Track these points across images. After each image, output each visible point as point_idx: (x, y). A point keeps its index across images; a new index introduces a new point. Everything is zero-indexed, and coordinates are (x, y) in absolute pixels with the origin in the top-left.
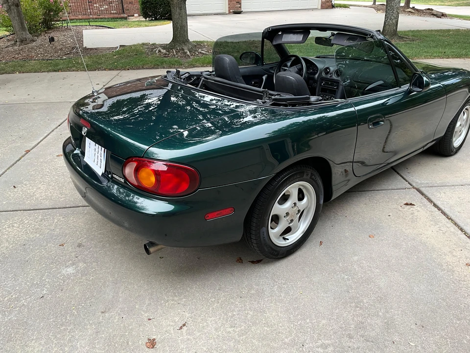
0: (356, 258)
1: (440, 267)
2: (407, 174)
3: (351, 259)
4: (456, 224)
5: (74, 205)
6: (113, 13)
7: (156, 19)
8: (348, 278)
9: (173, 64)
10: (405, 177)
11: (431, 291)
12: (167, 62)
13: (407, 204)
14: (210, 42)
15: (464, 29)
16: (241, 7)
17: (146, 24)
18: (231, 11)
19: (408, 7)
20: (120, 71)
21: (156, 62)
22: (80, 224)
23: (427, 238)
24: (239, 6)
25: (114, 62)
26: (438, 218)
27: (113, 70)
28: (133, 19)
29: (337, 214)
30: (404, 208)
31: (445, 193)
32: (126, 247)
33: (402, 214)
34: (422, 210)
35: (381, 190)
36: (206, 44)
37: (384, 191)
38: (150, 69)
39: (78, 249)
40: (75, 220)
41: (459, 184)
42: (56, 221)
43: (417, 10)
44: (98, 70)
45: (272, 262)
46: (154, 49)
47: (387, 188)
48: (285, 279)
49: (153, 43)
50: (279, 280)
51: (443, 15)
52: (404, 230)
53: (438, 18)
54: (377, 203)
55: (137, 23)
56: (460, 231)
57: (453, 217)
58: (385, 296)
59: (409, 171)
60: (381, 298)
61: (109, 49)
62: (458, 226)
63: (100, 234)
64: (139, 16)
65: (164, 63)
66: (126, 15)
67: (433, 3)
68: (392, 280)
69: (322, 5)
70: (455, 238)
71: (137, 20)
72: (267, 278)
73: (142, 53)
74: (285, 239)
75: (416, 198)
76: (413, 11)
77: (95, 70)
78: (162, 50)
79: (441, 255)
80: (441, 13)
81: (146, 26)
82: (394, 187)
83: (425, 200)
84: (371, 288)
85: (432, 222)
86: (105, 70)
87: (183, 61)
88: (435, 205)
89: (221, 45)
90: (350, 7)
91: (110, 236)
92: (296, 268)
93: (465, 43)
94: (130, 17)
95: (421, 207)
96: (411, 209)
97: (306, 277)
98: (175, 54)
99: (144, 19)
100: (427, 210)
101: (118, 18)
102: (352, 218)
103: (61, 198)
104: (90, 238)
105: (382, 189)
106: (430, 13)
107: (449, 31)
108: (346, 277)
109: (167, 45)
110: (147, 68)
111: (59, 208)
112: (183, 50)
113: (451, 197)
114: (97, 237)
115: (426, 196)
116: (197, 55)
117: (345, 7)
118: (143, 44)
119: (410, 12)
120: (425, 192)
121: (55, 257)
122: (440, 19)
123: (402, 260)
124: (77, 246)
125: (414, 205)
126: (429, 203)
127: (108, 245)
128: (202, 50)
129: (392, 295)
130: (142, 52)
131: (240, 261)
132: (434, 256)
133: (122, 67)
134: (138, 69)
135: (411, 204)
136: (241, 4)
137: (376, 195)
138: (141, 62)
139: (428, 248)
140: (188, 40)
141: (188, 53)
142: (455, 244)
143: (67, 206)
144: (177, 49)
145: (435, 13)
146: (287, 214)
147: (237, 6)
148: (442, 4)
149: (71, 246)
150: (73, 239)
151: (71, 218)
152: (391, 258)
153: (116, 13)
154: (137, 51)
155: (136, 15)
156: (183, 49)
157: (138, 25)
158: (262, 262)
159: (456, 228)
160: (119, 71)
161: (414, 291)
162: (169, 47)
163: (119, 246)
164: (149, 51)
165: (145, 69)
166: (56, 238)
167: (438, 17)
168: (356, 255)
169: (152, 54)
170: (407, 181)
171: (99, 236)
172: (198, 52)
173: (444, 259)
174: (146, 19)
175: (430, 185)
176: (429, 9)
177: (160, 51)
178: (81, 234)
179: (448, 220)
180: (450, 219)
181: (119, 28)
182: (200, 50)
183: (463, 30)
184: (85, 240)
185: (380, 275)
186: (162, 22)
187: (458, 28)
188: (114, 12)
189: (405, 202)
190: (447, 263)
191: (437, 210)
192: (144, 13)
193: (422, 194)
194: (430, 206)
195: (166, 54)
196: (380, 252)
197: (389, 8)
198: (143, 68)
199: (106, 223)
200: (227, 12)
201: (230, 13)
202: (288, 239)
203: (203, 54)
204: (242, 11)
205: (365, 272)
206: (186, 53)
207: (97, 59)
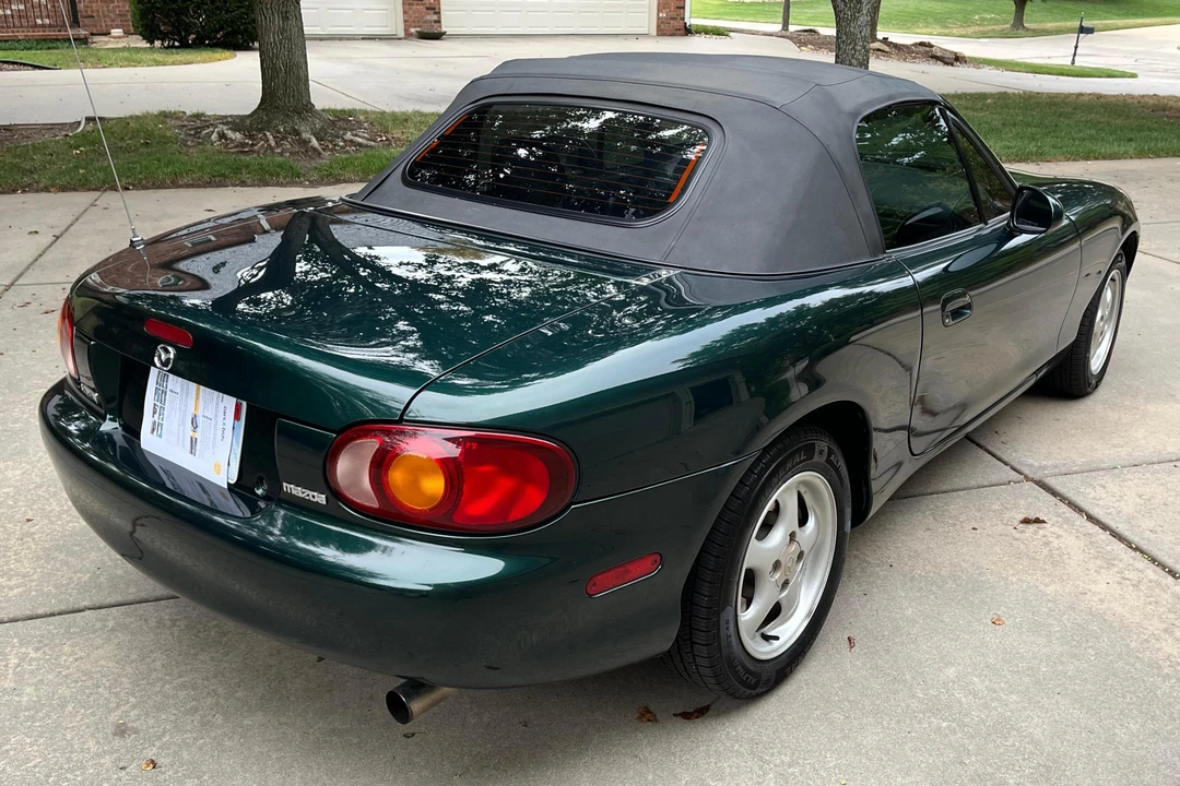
0: (951, 672)
1: (1155, 671)
2: (1001, 445)
3: (942, 675)
4: (1153, 560)
5: (63, 608)
6: (43, 26)
7: (185, 45)
8: (949, 727)
9: (271, 175)
10: (998, 453)
11: (1156, 733)
12: (251, 167)
13: (1026, 521)
14: (374, 112)
15: (1016, 92)
16: (440, 22)
17: (157, 56)
18: (413, 30)
19: (874, 39)
20: (98, 193)
21: (217, 168)
22: (103, 663)
23: (1102, 601)
24: (435, 17)
25: (76, 167)
26: (1109, 548)
27: (75, 190)
28: (106, 43)
29: (865, 561)
30: (1023, 532)
31: (1104, 487)
32: (283, 719)
33: (1023, 547)
34: (1065, 535)
35: (954, 491)
36: (362, 118)
37: (961, 493)
38: (199, 186)
39: (117, 742)
40: (80, 654)
41: (1127, 464)
42: (16, 661)
43: (896, 46)
44: (24, 192)
45: (738, 708)
46: (203, 128)
47: (966, 485)
48: (788, 752)
49: (195, 111)
50: (772, 755)
51: (958, 59)
52: (1042, 587)
53: (946, 67)
54: (955, 525)
55: (126, 54)
56: (1170, 578)
57: (1144, 545)
58: (1055, 762)
59: (1003, 439)
60: (1048, 769)
61: (51, 127)
62: (1163, 566)
63: (183, 686)
64: (127, 33)
65: (244, 170)
66: (82, 32)
67: (924, 30)
68: (1057, 718)
69: (658, 26)
70: (1166, 596)
71: (120, 45)
72: (739, 754)
73: (165, 141)
74: (767, 638)
75: (1044, 505)
76: (886, 48)
77: (14, 191)
78: (230, 134)
79: (1147, 641)
80: (952, 52)
81: (158, 63)
82: (981, 481)
83: (1064, 508)
84: (1014, 745)
85: (1099, 562)
86: (46, 189)
87: (302, 164)
88: (1090, 518)
89: (406, 120)
90: (731, 34)
91: (220, 690)
92: (809, 717)
93: (1028, 125)
94: (96, 39)
95: (1061, 527)
96: (1041, 532)
97: (843, 738)
98: (273, 144)
99: (145, 44)
100: (1077, 531)
101: (58, 40)
102: (907, 568)
103: (11, 589)
104: (150, 702)
105: (956, 487)
106: (926, 52)
107: (982, 96)
108: (944, 724)
109: (243, 118)
110: (188, 186)
111: (11, 621)
112: (297, 133)
113: (1121, 497)
114: (175, 696)
115: (1063, 499)
116: (342, 147)
117: (719, 35)
118: (164, 115)
119: (879, 50)
120: (1059, 488)
121: (48, 776)
122: (950, 67)
123: (1062, 663)
124: (115, 734)
125: (1044, 522)
126: (1076, 515)
127: (219, 719)
128: (356, 135)
129: (1072, 758)
130: (165, 137)
131: (647, 716)
132: (1133, 645)
133: (104, 182)
134: (159, 188)
135: (1038, 521)
136: (439, 13)
137: (946, 504)
138: (167, 165)
139: (1111, 626)
140: (309, 107)
141: (314, 142)
142: (1170, 611)
143: (41, 611)
144: (278, 132)
145: (939, 54)
146: (777, 565)
147: (428, 17)
148: (947, 31)
149: (93, 735)
150: (93, 714)
151: (66, 649)
152: (1036, 661)
153: (50, 26)
154: (149, 135)
155: (117, 32)
156: (295, 130)
157: (126, 59)
158: (710, 712)
159: (1159, 570)
160: (94, 195)
161: (1118, 739)
162: (251, 125)
163: (259, 717)
164: (187, 135)
165: (181, 187)
166: (33, 717)
167: (947, 64)
168: (948, 664)
169: (199, 144)
170: (1006, 464)
171: (182, 694)
172: (345, 141)
173: (1159, 650)
174: (152, 42)
175: (1063, 470)
176: (921, 44)
177: (222, 136)
178: (117, 694)
179: (1133, 553)
180: (1137, 549)
181: (68, 67)
182: (349, 136)
183: (1014, 94)
184: (136, 712)
185: (1024, 708)
186: (206, 54)
187: (1004, 90)
188: (47, 21)
189: (1021, 517)
190: (1168, 658)
191: (1101, 531)
192: (146, 27)
193: (1054, 493)
194: (1081, 521)
195: (243, 145)
196: (1005, 649)
197: (844, 38)
198: (175, 185)
199: (192, 652)
200: (401, 34)
201: (408, 35)
202: (777, 638)
203: (360, 145)
204: (444, 33)
205: (986, 706)
206: (306, 142)
207: (15, 156)
